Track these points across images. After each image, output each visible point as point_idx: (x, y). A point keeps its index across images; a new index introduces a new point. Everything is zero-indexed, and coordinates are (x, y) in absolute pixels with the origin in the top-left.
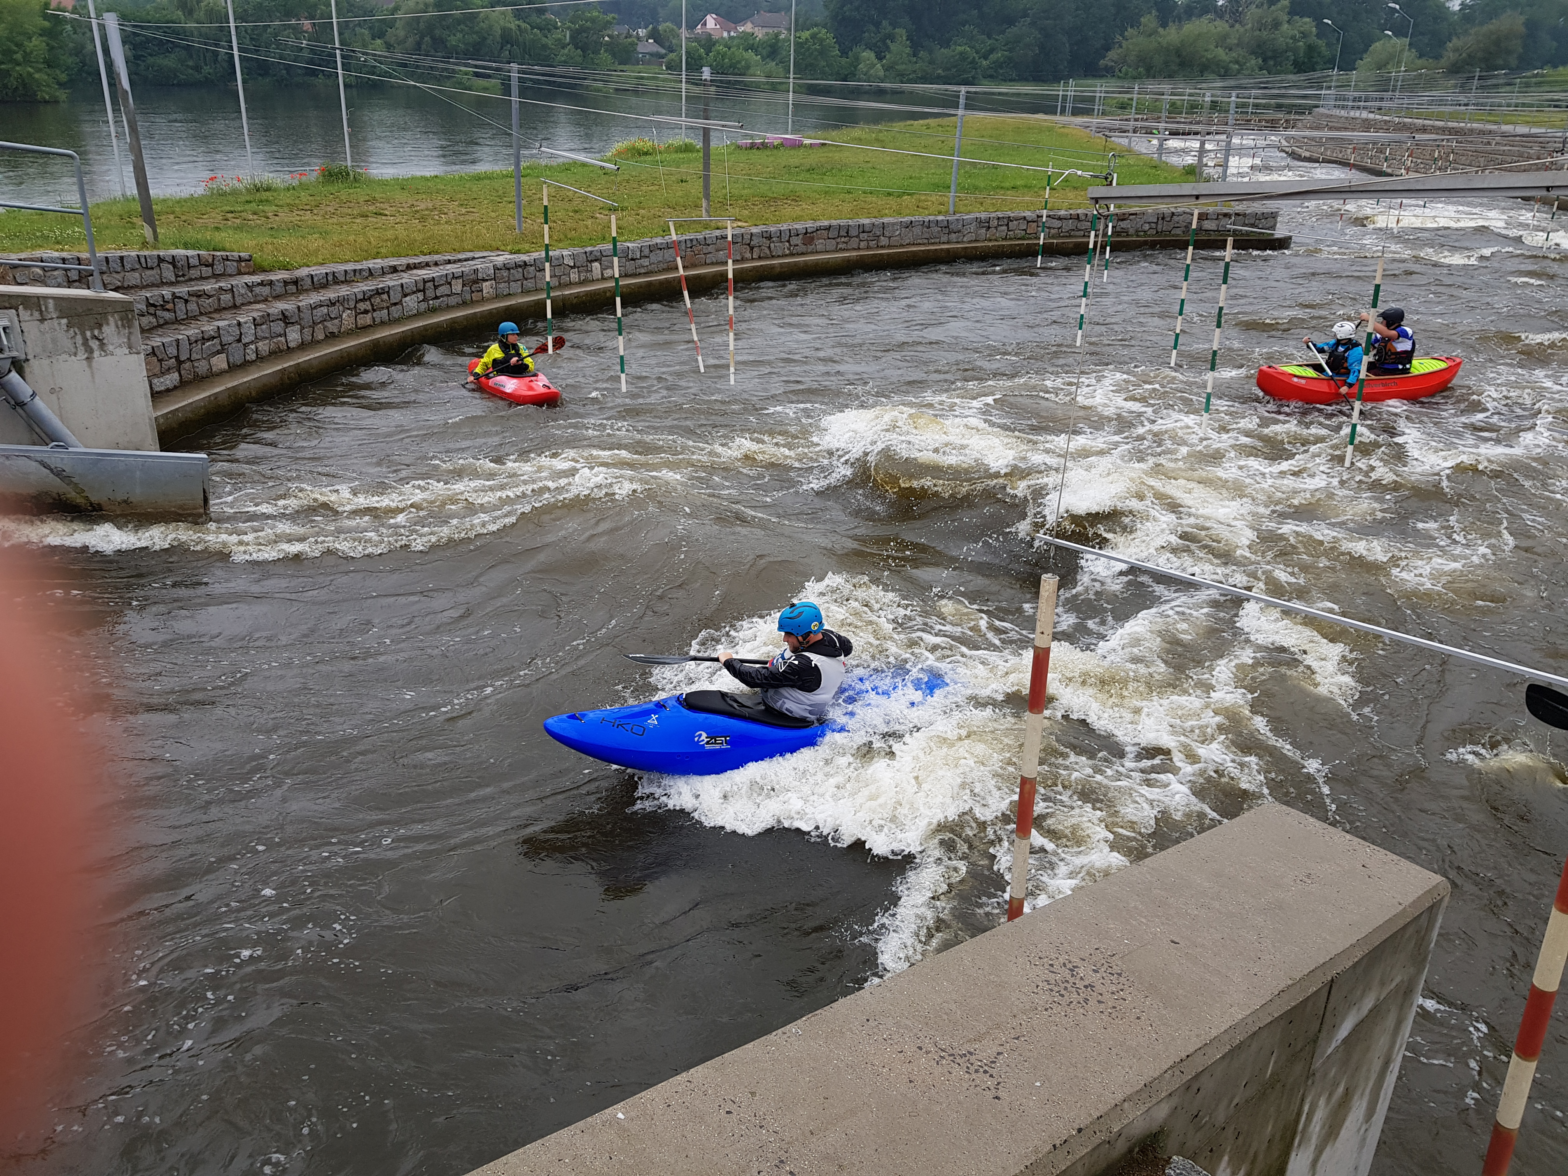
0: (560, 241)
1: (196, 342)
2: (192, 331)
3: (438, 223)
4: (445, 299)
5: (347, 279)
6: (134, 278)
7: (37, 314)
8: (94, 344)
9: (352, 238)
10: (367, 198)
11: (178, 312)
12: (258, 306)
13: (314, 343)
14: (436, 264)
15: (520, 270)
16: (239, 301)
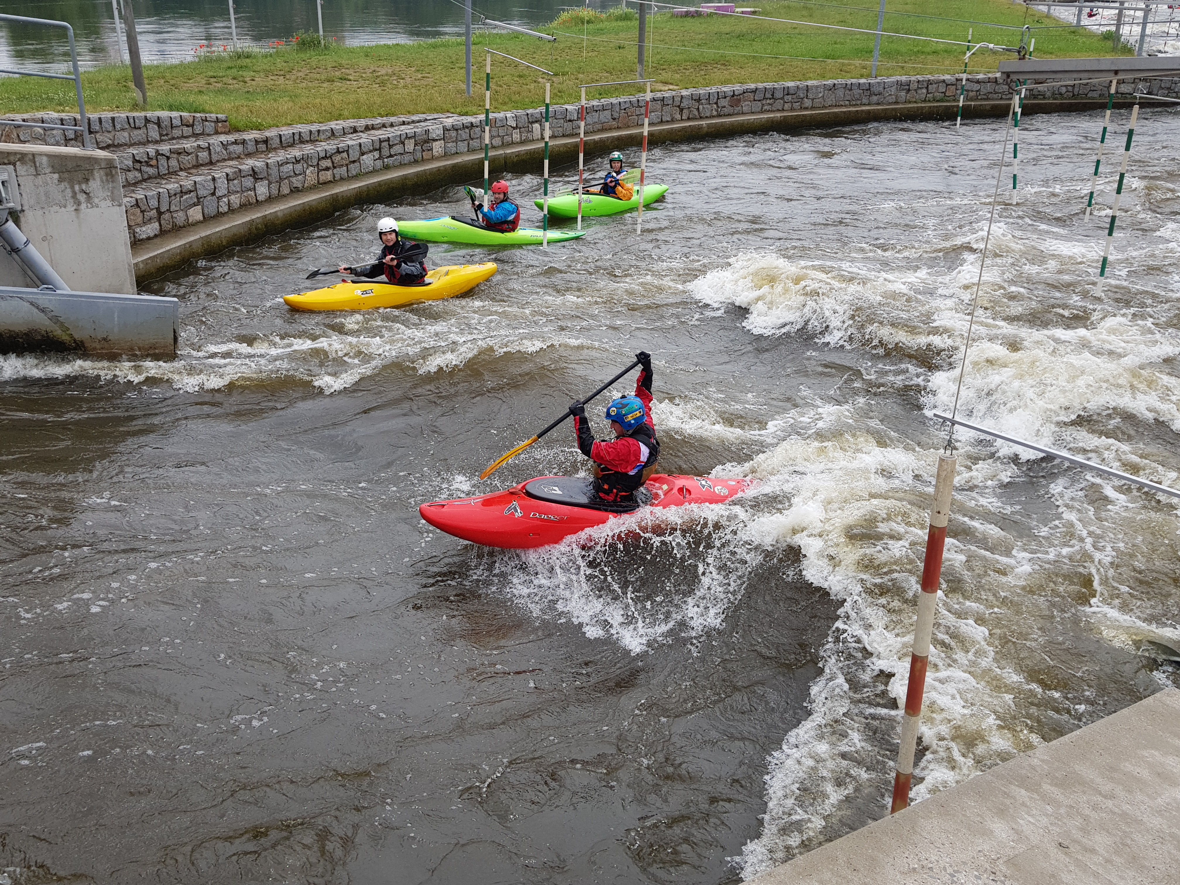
0: (505, 103)
1: (175, 195)
2: (173, 186)
3: (396, 87)
4: (399, 157)
5: (312, 139)
6: (123, 137)
7: (32, 170)
8: (82, 197)
9: (318, 101)
10: (334, 64)
11: (161, 167)
12: (231, 163)
13: (280, 197)
14: (392, 125)
15: (467, 130)
16: (215, 158)
